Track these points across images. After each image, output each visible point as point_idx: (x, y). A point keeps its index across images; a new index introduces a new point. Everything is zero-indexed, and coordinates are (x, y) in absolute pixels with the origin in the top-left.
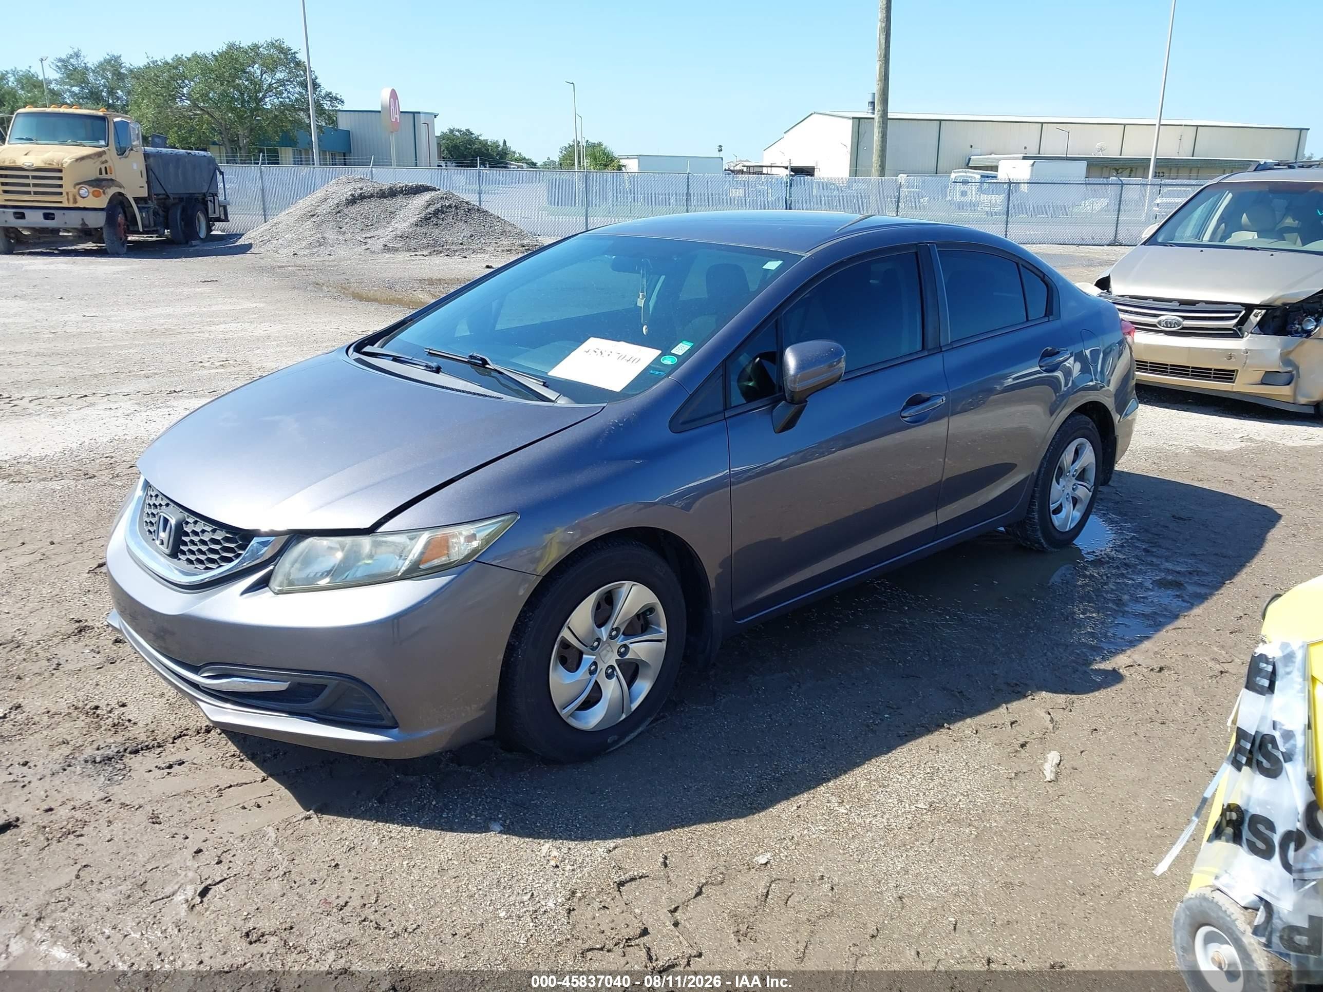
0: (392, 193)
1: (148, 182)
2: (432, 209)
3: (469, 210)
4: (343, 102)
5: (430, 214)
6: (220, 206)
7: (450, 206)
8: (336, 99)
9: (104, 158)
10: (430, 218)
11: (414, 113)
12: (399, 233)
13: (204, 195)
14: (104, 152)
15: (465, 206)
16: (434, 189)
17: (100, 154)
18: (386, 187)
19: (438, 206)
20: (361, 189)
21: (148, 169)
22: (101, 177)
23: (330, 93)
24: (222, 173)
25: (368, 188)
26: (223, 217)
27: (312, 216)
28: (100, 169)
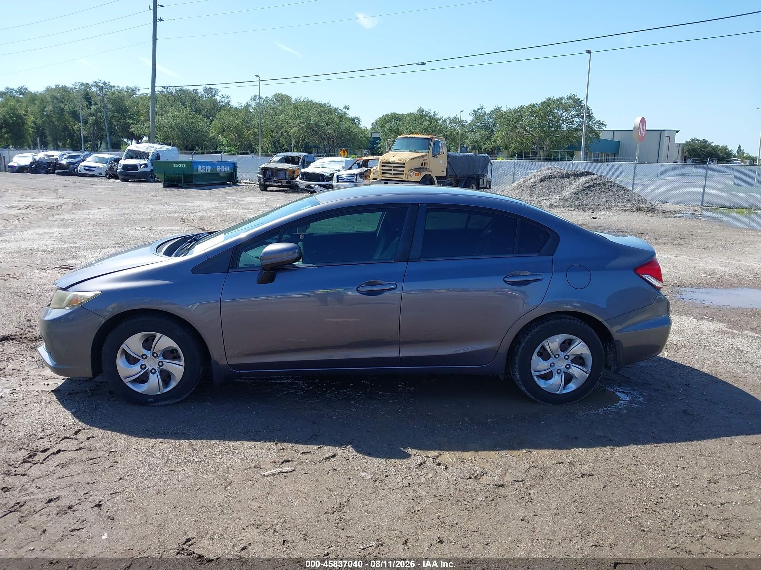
0: (568, 176)
1: (447, 169)
2: (587, 185)
3: (611, 186)
4: (606, 126)
5: (585, 187)
6: (487, 181)
7: (599, 184)
8: (602, 124)
9: (425, 158)
10: (584, 190)
11: (661, 131)
12: (562, 197)
13: (479, 175)
14: (426, 155)
15: (610, 184)
16: (594, 174)
17: (423, 156)
18: (564, 173)
19: (592, 183)
20: (551, 173)
21: (448, 163)
22: (422, 167)
23: (599, 121)
24: (492, 165)
25: (554, 173)
26: (488, 186)
27: (521, 187)
28: (422, 163)
